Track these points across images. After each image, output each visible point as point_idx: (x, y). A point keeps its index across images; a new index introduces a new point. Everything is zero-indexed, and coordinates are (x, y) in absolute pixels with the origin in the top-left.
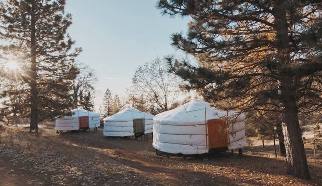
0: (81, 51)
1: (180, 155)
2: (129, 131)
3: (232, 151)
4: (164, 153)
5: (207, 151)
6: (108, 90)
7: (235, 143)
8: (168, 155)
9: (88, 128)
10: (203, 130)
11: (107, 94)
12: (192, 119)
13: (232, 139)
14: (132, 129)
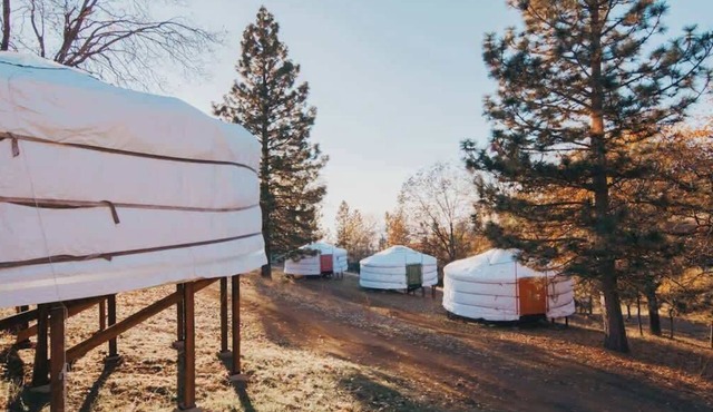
0: (327, 159)
1: (481, 321)
2: (399, 282)
3: (553, 319)
4: (459, 317)
5: (517, 318)
6: (344, 203)
7: (555, 310)
8: (466, 320)
9: (331, 272)
10: (513, 290)
11: (342, 209)
12: (498, 275)
13: (551, 304)
14: (404, 279)
